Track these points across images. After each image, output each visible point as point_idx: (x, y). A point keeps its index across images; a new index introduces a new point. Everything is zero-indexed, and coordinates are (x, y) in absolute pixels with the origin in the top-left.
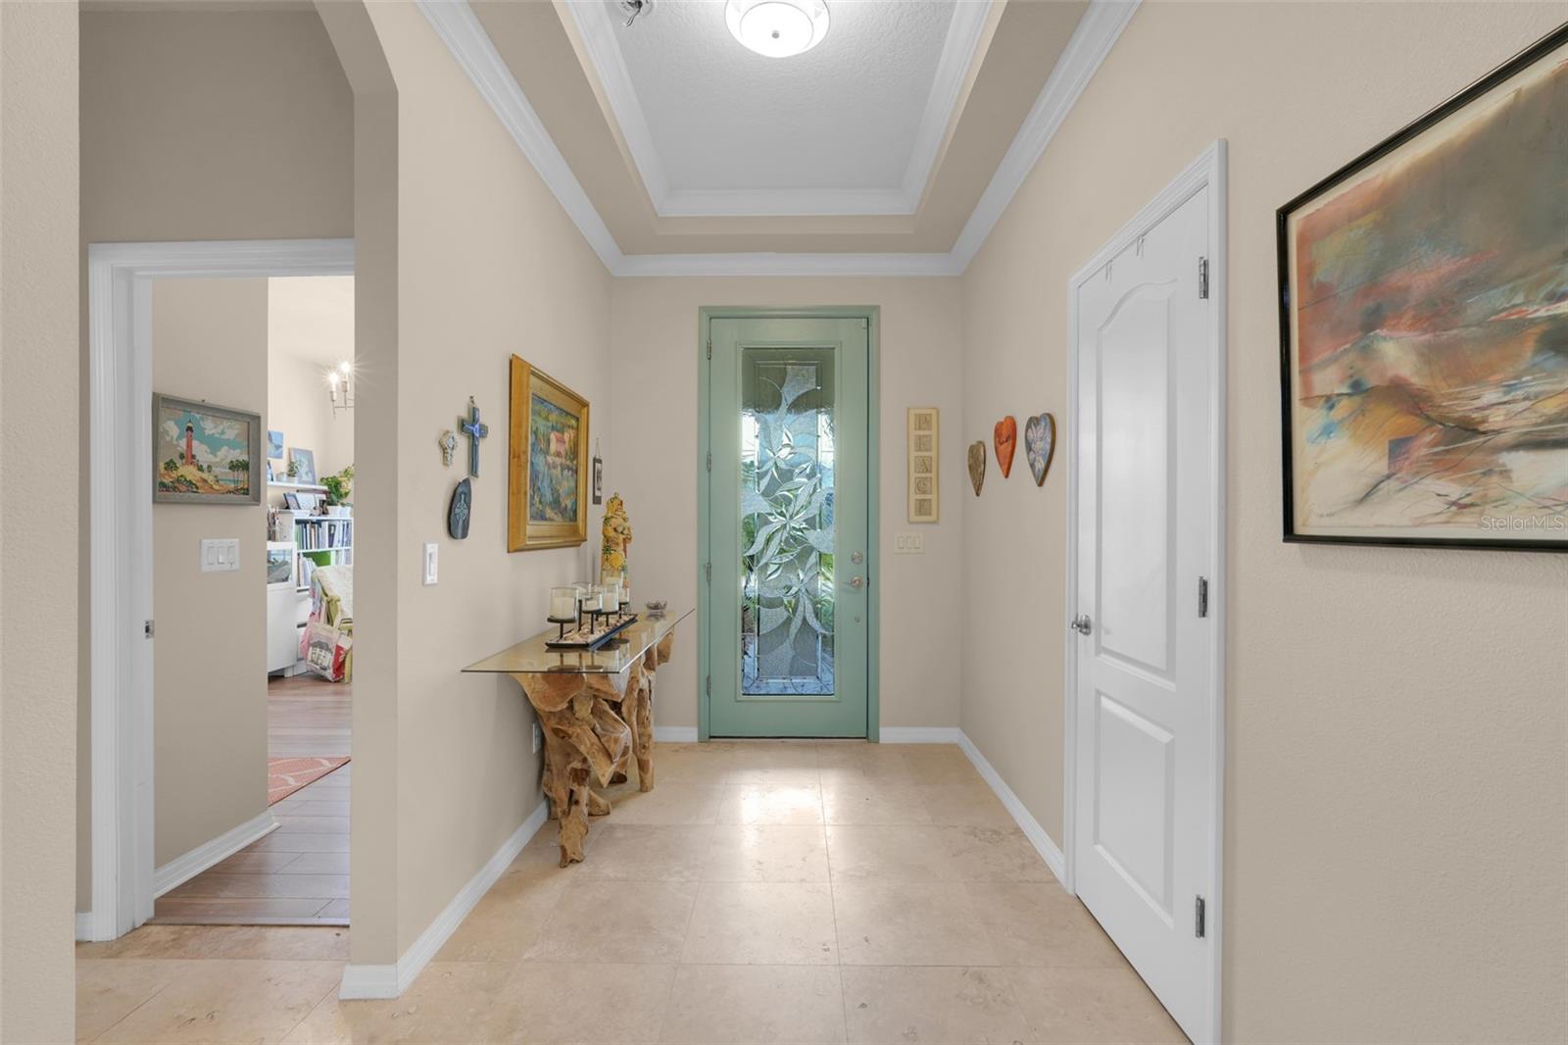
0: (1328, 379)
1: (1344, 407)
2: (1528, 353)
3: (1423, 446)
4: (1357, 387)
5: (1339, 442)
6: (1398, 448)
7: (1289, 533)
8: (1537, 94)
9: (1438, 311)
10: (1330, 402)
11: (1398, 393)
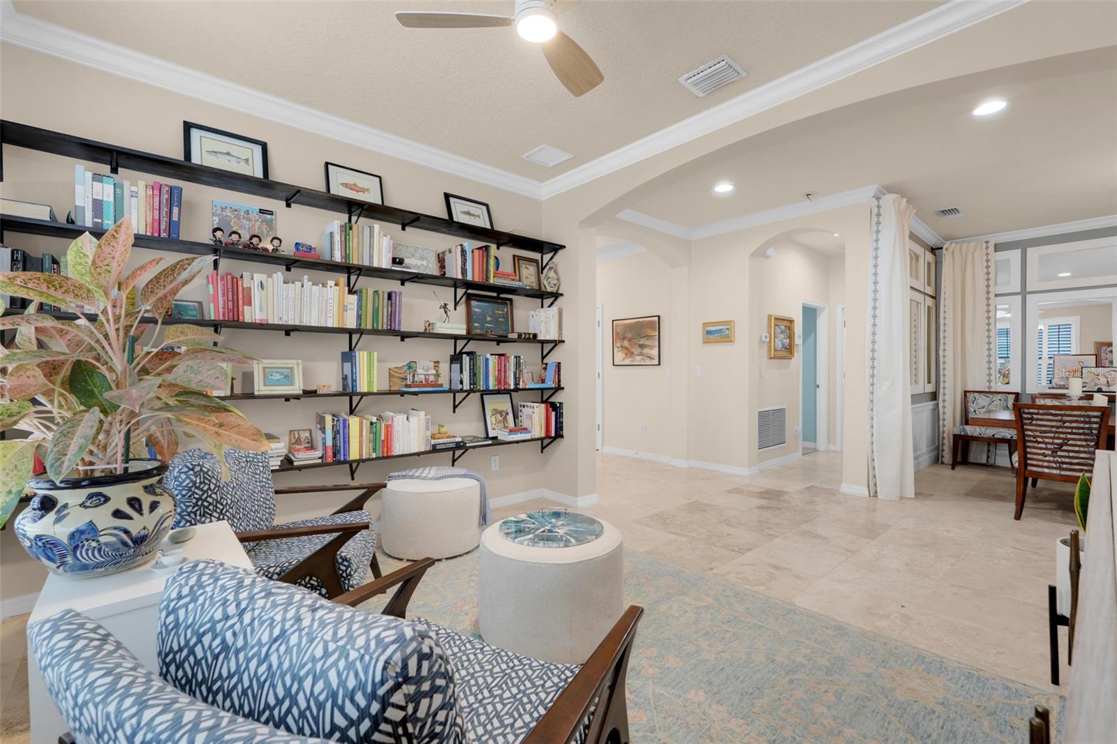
0: (619, 345)
1: (621, 349)
2: (637, 346)
3: (629, 354)
4: (622, 347)
5: (620, 353)
6: (626, 354)
7: (614, 365)
8: (639, 322)
9: (630, 340)
10: (619, 348)
11: (626, 348)
